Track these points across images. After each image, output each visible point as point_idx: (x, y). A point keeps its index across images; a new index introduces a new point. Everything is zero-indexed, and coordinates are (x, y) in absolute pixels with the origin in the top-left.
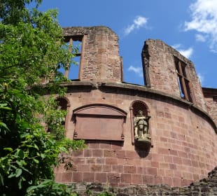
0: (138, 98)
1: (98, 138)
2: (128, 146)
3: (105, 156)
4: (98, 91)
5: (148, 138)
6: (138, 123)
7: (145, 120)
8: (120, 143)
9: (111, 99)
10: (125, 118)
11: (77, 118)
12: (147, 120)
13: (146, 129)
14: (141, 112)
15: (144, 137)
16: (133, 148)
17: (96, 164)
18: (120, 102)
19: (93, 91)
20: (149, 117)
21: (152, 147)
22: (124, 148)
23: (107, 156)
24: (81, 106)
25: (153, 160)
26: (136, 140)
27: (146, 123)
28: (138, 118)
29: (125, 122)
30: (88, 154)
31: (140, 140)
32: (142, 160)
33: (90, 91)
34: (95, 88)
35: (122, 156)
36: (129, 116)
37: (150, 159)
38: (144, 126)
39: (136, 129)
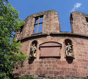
0: (67, 38)
1: (49, 56)
2: (63, 59)
3: (52, 63)
4: (49, 36)
5: (72, 55)
6: (67, 48)
7: (70, 47)
8: (59, 58)
9: (55, 39)
10: (61, 47)
11: (41, 48)
13: (71, 51)
14: (69, 44)
15: (70, 55)
16: (65, 60)
17: (49, 67)
18: (59, 40)
19: (47, 37)
21: (74, 59)
22: (61, 60)
24: (42, 43)
25: (75, 65)
26: (66, 56)
27: (71, 48)
30: (45, 63)
31: (68, 56)
32: (69, 65)
33: (46, 37)
34: (48, 35)
35: (60, 63)
37: (73, 64)
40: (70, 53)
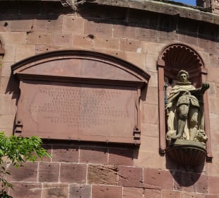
0: (177, 39)
1: (75, 137)
2: (150, 158)
3: (91, 179)
4: (76, 17)
5: (201, 139)
6: (175, 101)
7: (193, 93)
8: (130, 150)
9: (111, 38)
10: (143, 87)
11: (23, 86)
12: (199, 94)
13: (195, 117)
14: (185, 74)
15: (189, 137)
16: (161, 163)
18: (132, 46)
19: (64, 18)
20: (206, 87)
21: (210, 160)
22: (138, 163)
23: (97, 181)
24: (33, 54)
25: (209, 192)
26: (171, 144)
27: (196, 102)
28: (177, 88)
29: (143, 97)
30: (48, 175)
31: (179, 142)
32: (184, 191)
33: (56, 18)
34: (68, 10)
35: (135, 181)
36: (153, 82)
37: (204, 189)
38: (192, 107)
39: (172, 115)
40: (191, 126)
